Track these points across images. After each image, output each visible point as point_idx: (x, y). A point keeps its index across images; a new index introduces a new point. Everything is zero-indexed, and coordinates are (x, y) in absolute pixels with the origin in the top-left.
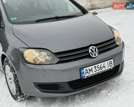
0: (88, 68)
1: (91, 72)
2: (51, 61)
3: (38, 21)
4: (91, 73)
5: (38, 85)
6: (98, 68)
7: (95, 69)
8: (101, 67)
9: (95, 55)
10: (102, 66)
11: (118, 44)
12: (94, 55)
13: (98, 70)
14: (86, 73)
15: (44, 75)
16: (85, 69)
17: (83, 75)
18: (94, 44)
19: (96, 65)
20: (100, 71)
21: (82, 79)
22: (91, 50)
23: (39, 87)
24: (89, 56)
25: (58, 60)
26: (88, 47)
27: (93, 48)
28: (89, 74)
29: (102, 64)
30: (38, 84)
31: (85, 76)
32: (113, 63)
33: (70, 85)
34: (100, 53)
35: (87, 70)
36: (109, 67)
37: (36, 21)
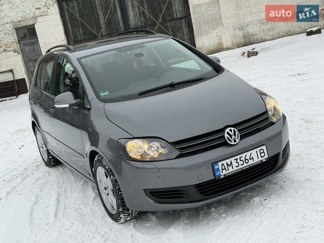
0: (224, 162)
1: (230, 168)
2: (167, 154)
3: (143, 94)
4: (231, 170)
5: (151, 193)
6: (241, 160)
7: (237, 162)
8: (246, 160)
9: (235, 141)
10: (248, 157)
11: (274, 120)
12: (233, 142)
13: (241, 165)
14: (222, 170)
15: (158, 177)
16: (220, 164)
17: (217, 174)
18: (231, 124)
19: (238, 157)
20: (245, 165)
21: (217, 179)
22: (228, 133)
24: (225, 144)
25: (178, 153)
26: (223, 130)
27: (231, 130)
28: (228, 172)
29: (248, 154)
30: (150, 191)
31: (222, 174)
32: (265, 151)
33: (199, 190)
34: (242, 137)
35: (223, 164)
36: (260, 159)
37: (140, 95)
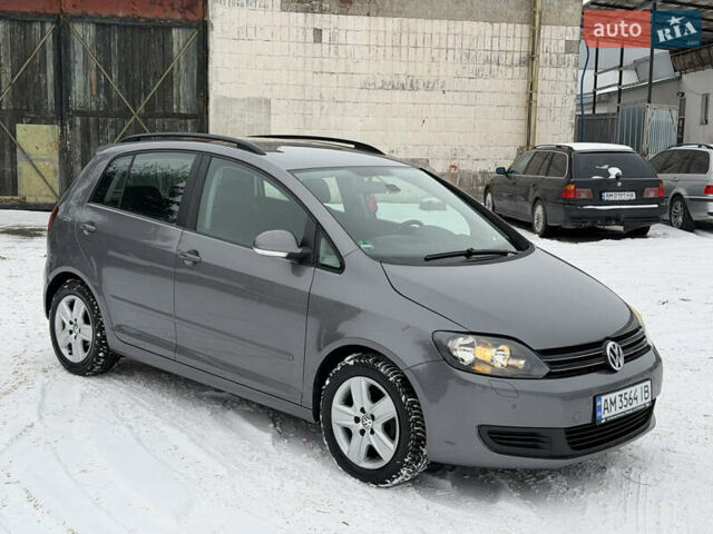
0: (607, 397)
1: (613, 408)
3: (431, 259)
4: (614, 411)
5: (489, 433)
6: (625, 399)
8: (630, 399)
9: (619, 365)
10: (632, 396)
12: (617, 365)
13: (625, 406)
14: (605, 409)
15: (514, 407)
16: (603, 398)
17: (598, 414)
18: (612, 336)
19: (622, 392)
20: (629, 407)
21: (598, 424)
22: (611, 350)
23: (492, 438)
24: (608, 368)
25: (547, 370)
26: (600, 344)
27: (613, 346)
28: (610, 414)
29: (633, 389)
30: (490, 429)
31: (603, 416)
33: (568, 438)
34: (627, 359)
35: (606, 400)
36: (643, 402)
37: (426, 259)
